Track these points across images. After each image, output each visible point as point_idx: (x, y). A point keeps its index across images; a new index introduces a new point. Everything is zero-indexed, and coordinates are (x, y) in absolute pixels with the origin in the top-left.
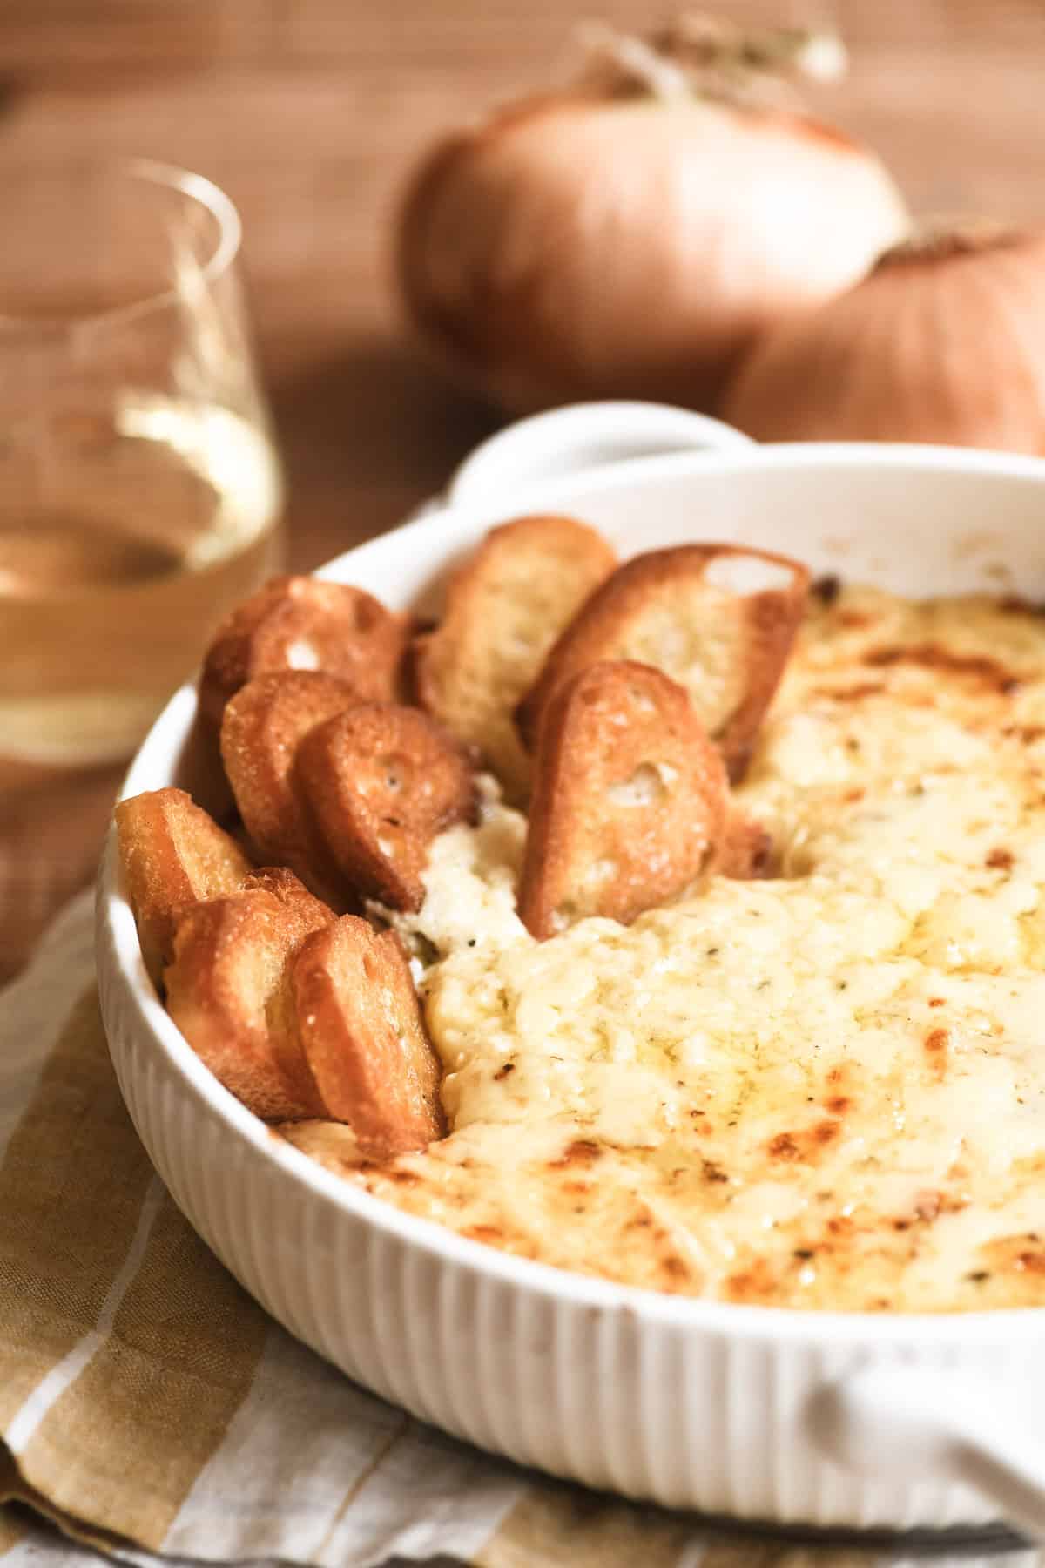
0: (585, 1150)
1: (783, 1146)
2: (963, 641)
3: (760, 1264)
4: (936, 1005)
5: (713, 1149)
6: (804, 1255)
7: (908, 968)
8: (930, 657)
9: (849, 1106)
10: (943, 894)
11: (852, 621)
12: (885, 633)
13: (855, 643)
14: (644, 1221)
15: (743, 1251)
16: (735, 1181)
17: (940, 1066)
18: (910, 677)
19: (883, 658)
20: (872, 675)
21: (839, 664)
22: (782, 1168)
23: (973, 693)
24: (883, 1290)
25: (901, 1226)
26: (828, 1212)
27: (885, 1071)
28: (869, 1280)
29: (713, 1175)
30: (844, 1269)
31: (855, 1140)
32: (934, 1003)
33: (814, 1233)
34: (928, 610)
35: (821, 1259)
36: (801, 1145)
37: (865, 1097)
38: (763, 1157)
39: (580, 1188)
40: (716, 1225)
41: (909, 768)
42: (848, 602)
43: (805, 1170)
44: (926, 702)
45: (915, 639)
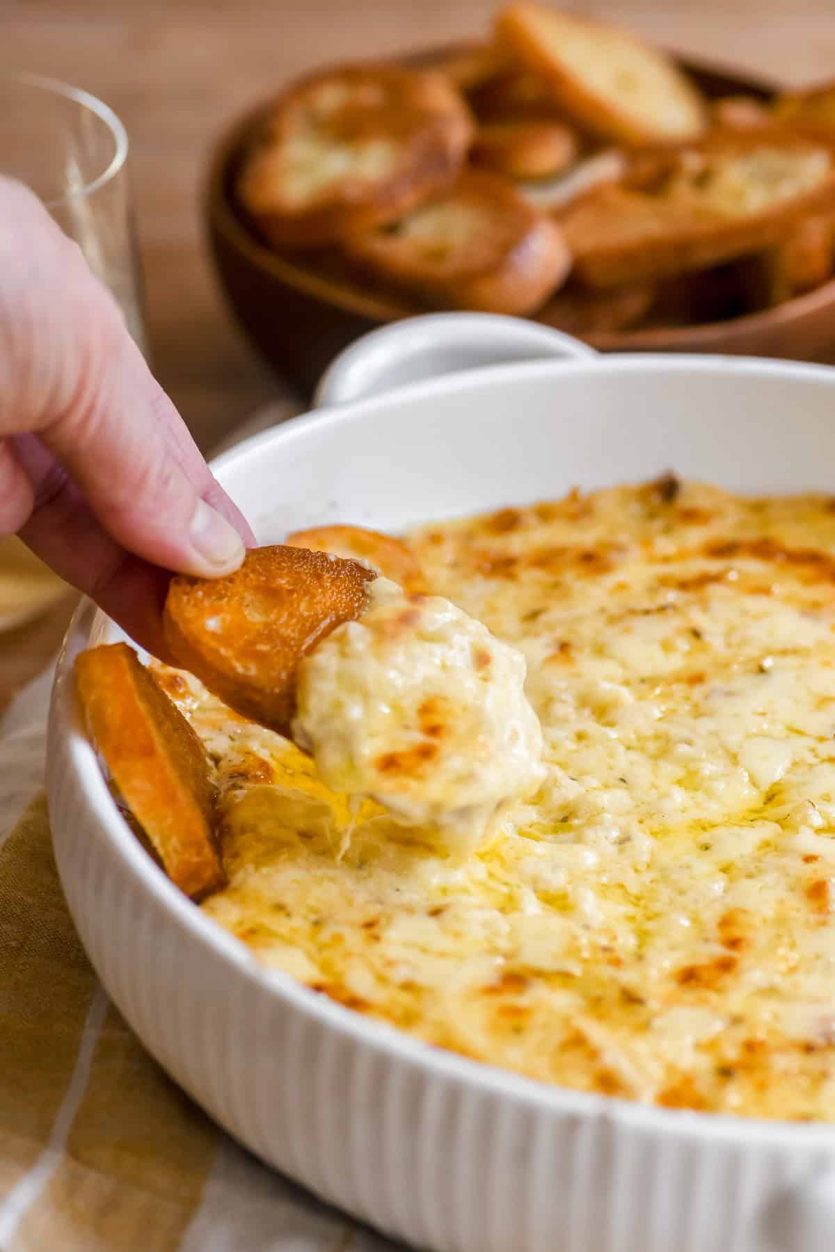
0: (515, 980)
1: (689, 977)
2: (795, 536)
3: (688, 1080)
4: (811, 862)
5: (629, 977)
6: (725, 1073)
7: (768, 831)
8: (764, 549)
9: (744, 944)
10: (795, 764)
11: (692, 516)
12: (723, 529)
13: (695, 536)
14: (577, 1042)
15: (671, 1069)
16: (653, 1005)
17: (822, 909)
18: (748, 567)
19: (723, 550)
20: (714, 566)
21: (682, 555)
22: (690, 996)
23: (807, 582)
24: (804, 1106)
25: (809, 1049)
26: (742, 1034)
27: (770, 914)
28: (787, 1096)
29: (631, 999)
30: (762, 1087)
31: (754, 973)
32: (809, 859)
33: (732, 1053)
34: (759, 507)
35: (740, 1077)
36: (705, 975)
37: (760, 936)
38: (672, 986)
39: (516, 1012)
40: (642, 1046)
41: (751, 651)
42: (685, 500)
43: (714, 997)
44: (763, 590)
45: (751, 535)
